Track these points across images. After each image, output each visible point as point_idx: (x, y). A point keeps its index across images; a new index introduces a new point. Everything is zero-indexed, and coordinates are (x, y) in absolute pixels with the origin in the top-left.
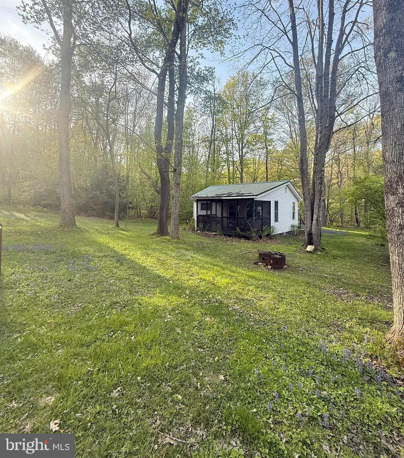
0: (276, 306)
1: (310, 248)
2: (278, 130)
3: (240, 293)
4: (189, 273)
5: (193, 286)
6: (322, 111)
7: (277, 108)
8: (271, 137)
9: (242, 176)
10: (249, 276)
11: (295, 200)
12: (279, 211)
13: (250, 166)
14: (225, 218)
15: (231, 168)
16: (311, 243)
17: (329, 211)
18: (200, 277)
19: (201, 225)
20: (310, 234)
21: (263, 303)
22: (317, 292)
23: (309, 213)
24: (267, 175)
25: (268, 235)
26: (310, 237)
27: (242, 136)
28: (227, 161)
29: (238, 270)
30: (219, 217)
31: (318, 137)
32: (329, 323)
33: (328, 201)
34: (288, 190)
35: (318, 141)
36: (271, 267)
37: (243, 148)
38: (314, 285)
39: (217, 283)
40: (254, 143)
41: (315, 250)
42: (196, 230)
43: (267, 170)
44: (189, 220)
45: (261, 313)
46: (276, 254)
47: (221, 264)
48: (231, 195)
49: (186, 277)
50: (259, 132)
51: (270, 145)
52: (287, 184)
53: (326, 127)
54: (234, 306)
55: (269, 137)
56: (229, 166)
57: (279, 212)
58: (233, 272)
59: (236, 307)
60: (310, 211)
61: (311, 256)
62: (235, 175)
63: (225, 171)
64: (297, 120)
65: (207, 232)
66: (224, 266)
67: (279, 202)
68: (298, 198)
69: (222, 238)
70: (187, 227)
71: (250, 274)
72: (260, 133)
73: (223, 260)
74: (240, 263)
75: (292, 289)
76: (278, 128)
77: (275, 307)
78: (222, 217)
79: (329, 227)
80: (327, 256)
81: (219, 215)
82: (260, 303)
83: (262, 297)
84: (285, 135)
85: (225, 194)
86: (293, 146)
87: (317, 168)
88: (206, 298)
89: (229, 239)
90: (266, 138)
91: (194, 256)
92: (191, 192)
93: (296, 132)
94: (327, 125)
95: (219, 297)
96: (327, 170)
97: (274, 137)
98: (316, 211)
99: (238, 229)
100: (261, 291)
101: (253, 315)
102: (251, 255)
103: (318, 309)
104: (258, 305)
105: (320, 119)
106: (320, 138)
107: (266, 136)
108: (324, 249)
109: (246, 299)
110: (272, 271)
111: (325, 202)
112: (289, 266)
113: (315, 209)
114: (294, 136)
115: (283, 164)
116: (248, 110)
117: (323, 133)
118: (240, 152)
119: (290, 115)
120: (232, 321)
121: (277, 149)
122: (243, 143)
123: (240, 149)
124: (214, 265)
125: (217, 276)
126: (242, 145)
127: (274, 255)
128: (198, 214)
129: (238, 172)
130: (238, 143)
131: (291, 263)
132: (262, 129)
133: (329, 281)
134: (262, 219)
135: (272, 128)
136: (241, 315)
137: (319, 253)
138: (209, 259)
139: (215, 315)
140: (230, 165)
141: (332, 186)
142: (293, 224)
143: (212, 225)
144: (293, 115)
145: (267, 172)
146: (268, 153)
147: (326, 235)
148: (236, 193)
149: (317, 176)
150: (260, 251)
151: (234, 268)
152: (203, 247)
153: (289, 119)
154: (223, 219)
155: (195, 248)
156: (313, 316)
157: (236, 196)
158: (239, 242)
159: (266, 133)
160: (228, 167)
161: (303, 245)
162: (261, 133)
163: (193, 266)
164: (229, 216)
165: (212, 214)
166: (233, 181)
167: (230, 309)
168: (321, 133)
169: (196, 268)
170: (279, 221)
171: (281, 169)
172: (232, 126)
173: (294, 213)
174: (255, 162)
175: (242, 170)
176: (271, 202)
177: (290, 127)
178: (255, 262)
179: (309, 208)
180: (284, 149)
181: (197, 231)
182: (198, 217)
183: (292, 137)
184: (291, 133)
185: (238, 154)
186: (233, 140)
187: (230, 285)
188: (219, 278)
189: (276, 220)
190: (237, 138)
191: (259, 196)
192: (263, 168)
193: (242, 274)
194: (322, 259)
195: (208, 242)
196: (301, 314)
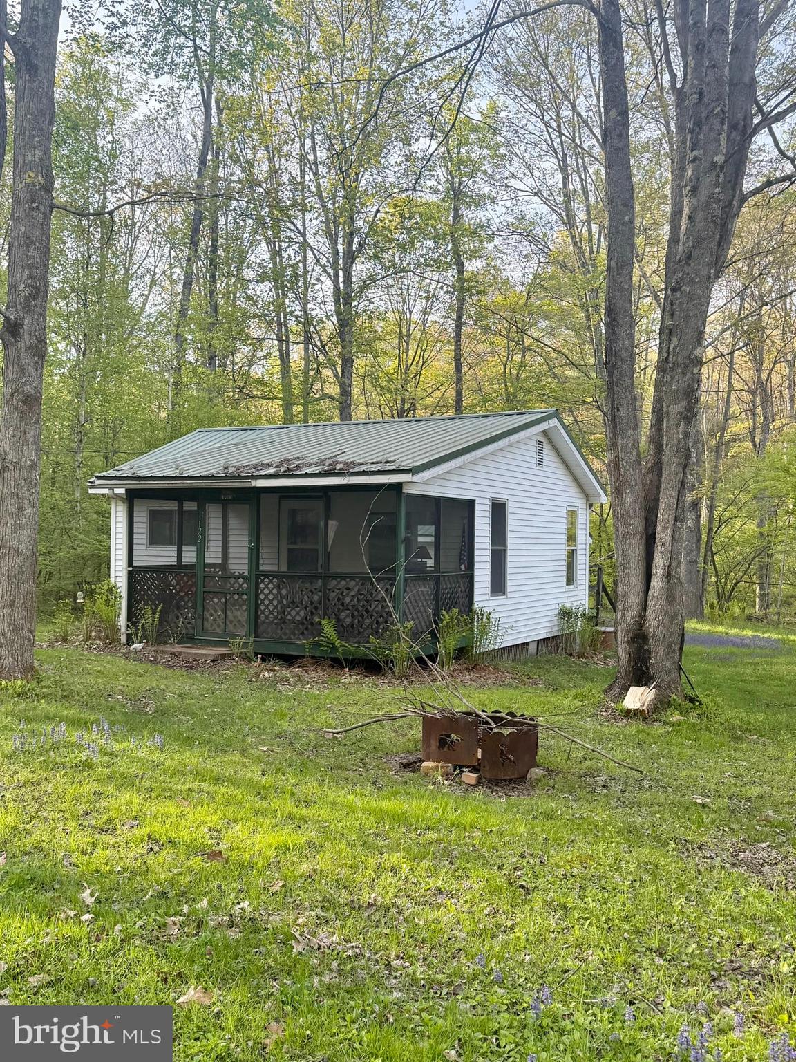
0: (501, 919)
1: (637, 697)
2: (512, 182)
3: (341, 884)
4: (94, 822)
5: (111, 872)
6: (701, 94)
7: (509, 77)
8: (483, 215)
9: (345, 392)
10: (381, 816)
11: (577, 501)
12: (509, 546)
13: (382, 345)
14: (266, 576)
15: (296, 354)
16: (640, 677)
17: (713, 556)
18: (145, 831)
19: (150, 618)
20: (639, 638)
21: (446, 916)
22: (669, 861)
23: (635, 548)
24: (459, 393)
25: (462, 653)
26: (640, 648)
27: (349, 198)
28: (276, 316)
29: (332, 796)
30: (241, 576)
31: (681, 211)
32: (716, 966)
33: (711, 509)
34: (547, 452)
35: (683, 228)
36: (475, 776)
37: (351, 257)
38: (657, 838)
39: (232, 850)
40: (404, 238)
41: (660, 705)
42: (123, 639)
43: (458, 369)
44: (90, 594)
45: (434, 951)
46: (497, 720)
47: (253, 773)
48: (298, 467)
49: (78, 838)
50: (429, 183)
51: (474, 254)
52: (544, 426)
53: (714, 165)
54: (314, 934)
55: (471, 216)
56: (288, 342)
57: (509, 553)
58: (308, 803)
59: (324, 937)
60: (638, 536)
61: (643, 731)
62: (317, 386)
63: (266, 369)
64: (594, 141)
65: (178, 648)
66: (265, 781)
67: (509, 504)
68: (590, 491)
69: (252, 671)
70: (77, 630)
71: (386, 805)
72: (431, 191)
73: (258, 760)
74: (341, 768)
75: (568, 853)
76: (514, 176)
77: (498, 926)
78: (257, 575)
79: (713, 621)
80: (707, 728)
81: (239, 563)
82: (431, 917)
83: (440, 891)
84: (544, 209)
85: (269, 465)
86: (573, 261)
87: (675, 348)
88: (178, 913)
89: (286, 672)
90: (457, 217)
91: (117, 747)
92: (99, 461)
93: (587, 199)
94: (719, 159)
95: (245, 904)
96: (712, 374)
97: (495, 214)
98: (663, 535)
99: (328, 627)
100: (434, 871)
101: (399, 962)
102: (386, 735)
103: (674, 921)
104: (422, 923)
105: (691, 131)
106: (690, 217)
107: (456, 210)
108: (692, 700)
109: (370, 905)
110: (480, 793)
111: (699, 516)
112: (551, 772)
113: (659, 529)
114: (581, 216)
115: (528, 342)
116: (380, 69)
117: (704, 192)
118: (337, 275)
119: (566, 113)
120: (306, 992)
121: (505, 275)
122: (351, 234)
123: (336, 262)
124: (217, 780)
125: (231, 821)
126: (350, 243)
127: (487, 723)
128: (135, 564)
129: (327, 373)
130: (327, 231)
131: (559, 759)
132: (441, 172)
133: (713, 821)
134: (437, 580)
135: (485, 172)
136: (348, 967)
137: (676, 717)
138: (191, 758)
139: (224, 980)
140: (291, 337)
141: (728, 448)
142: (568, 605)
143: (207, 615)
144: (579, 115)
145: (459, 380)
146: (464, 287)
147: (699, 654)
148: (322, 462)
149: (671, 383)
150: (428, 709)
151: (309, 788)
152: (164, 712)
153: (561, 134)
154: (257, 585)
155: (119, 717)
156: (655, 946)
157: (319, 475)
158: (335, 685)
159: (456, 194)
160: (280, 350)
161: (611, 688)
162: (437, 191)
163: (110, 788)
164: (284, 568)
165: (207, 561)
166: (305, 412)
167: (298, 948)
168: (694, 191)
169: (126, 795)
170: (509, 589)
171: (522, 365)
172: (303, 145)
173: (571, 555)
174: (404, 331)
175: (348, 363)
176: (477, 507)
177: (564, 169)
178: (404, 761)
179: (636, 525)
180: (536, 276)
181: (130, 640)
182: (135, 574)
183: (570, 223)
184: (567, 202)
185: (328, 285)
186: (308, 216)
187: (293, 856)
188: (240, 831)
189: (498, 586)
190: (324, 205)
191: (426, 475)
192: (442, 363)
193: (352, 808)
194: (686, 742)
195: (187, 689)
196: (607, 943)
